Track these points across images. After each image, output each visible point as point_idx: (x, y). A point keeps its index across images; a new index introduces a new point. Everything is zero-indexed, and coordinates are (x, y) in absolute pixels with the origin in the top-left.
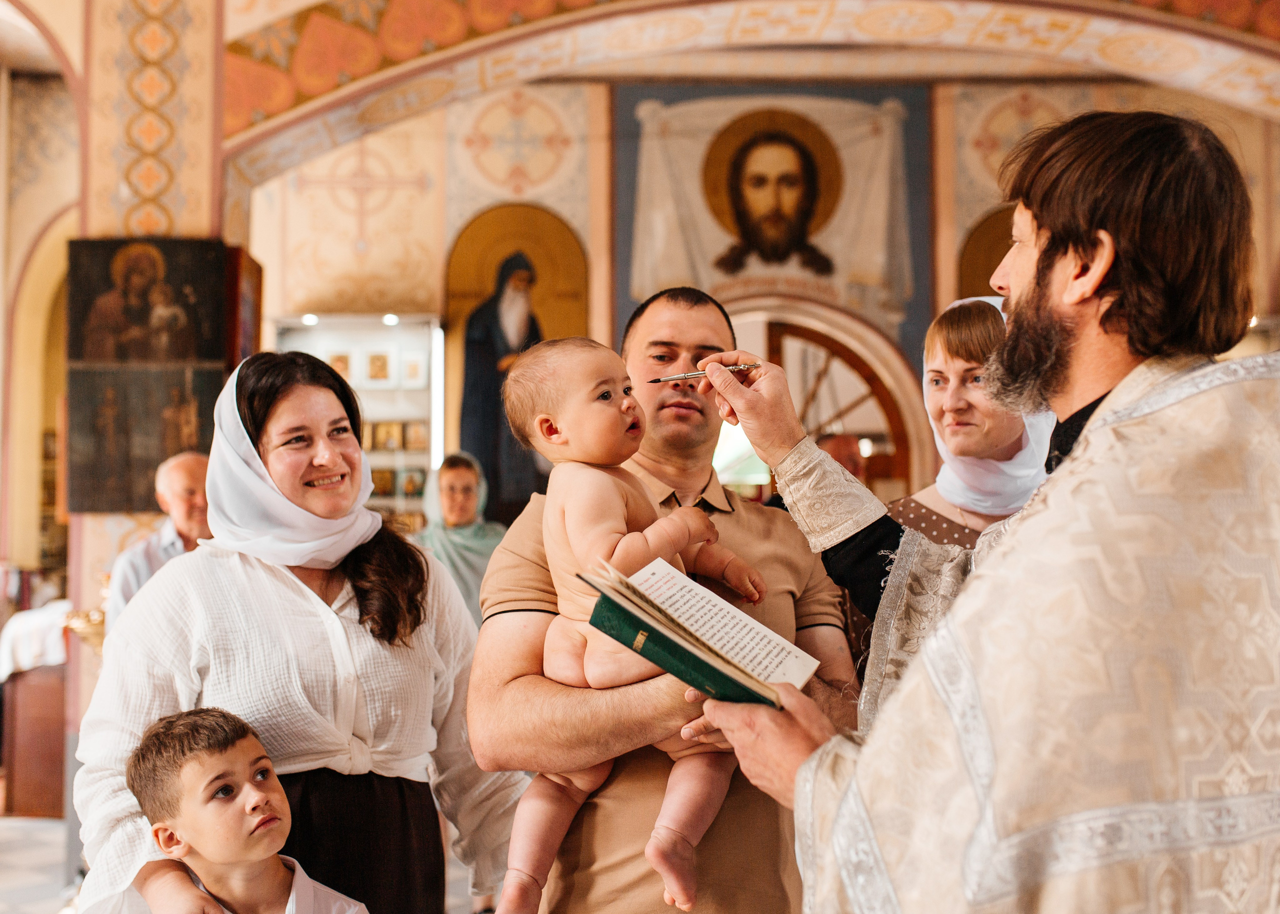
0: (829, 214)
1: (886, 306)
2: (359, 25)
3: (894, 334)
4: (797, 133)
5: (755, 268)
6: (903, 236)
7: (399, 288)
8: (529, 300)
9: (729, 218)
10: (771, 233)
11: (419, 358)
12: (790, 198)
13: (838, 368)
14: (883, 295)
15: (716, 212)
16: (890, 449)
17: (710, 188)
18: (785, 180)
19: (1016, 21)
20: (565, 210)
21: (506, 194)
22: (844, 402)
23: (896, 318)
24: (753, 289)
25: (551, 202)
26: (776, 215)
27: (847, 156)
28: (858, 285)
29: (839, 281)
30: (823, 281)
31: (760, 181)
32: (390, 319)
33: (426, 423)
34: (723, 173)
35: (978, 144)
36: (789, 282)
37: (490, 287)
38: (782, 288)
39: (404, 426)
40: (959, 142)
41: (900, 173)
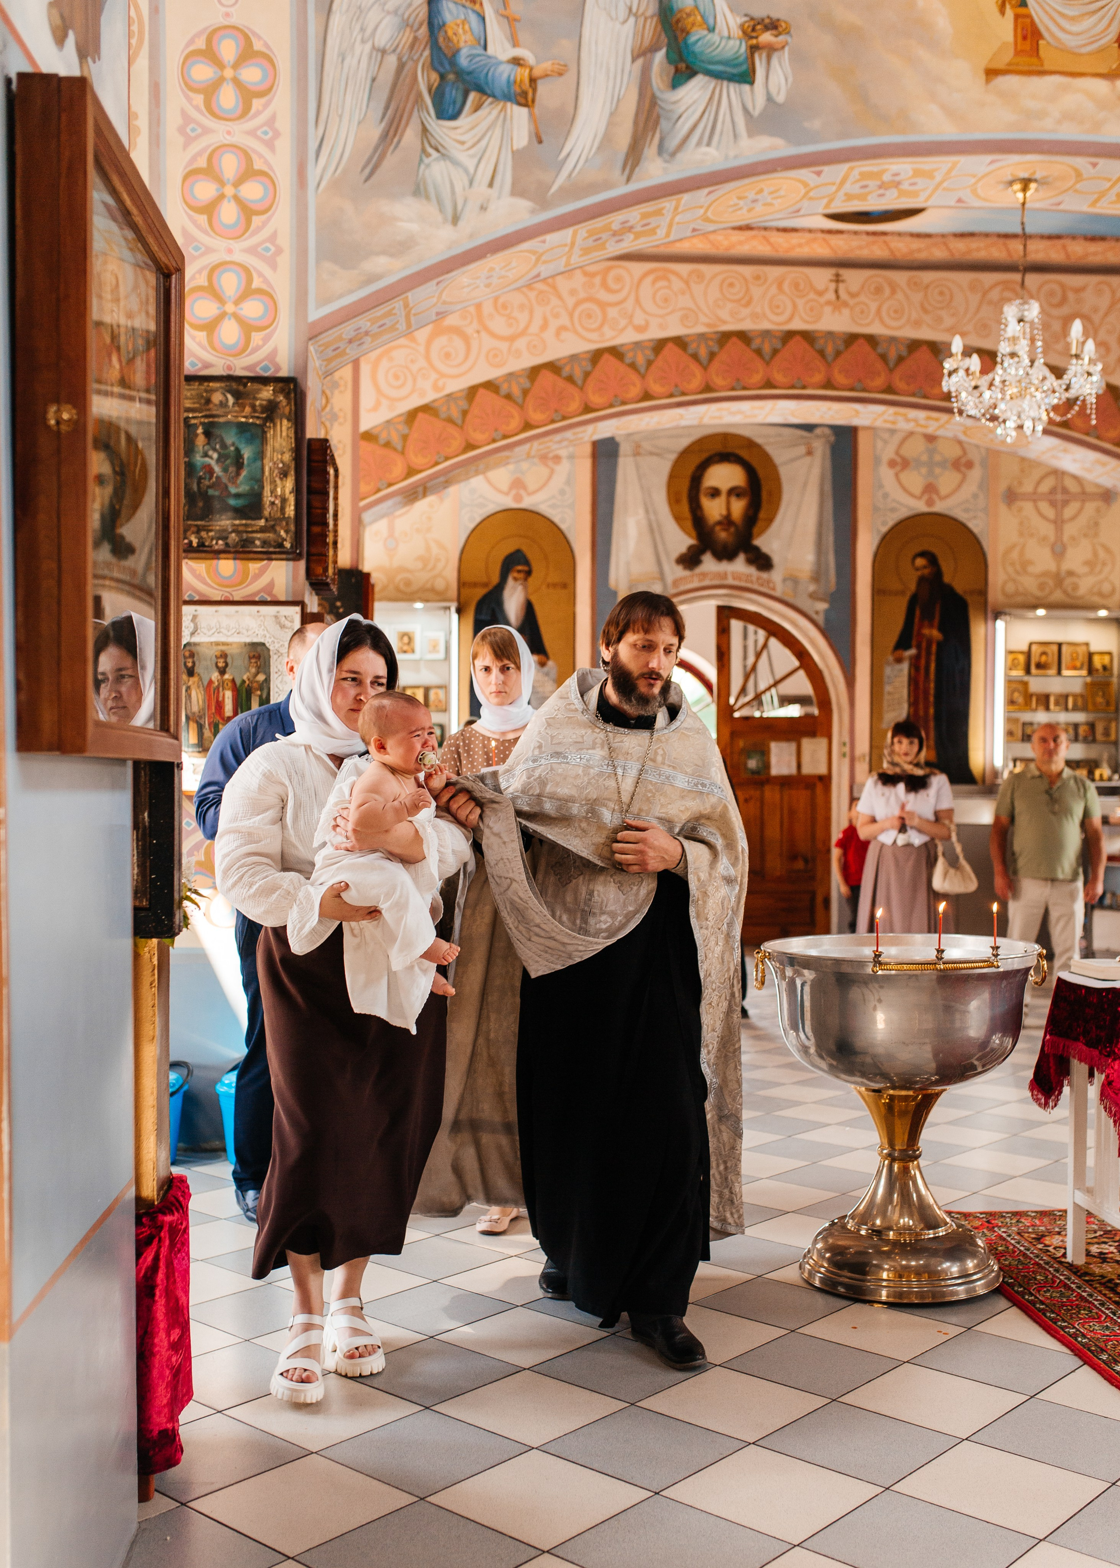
0: (770, 520)
1: (813, 596)
2: (450, 420)
3: (820, 619)
4: (744, 454)
5: (709, 564)
6: (830, 539)
7: (421, 578)
8: (526, 588)
9: (689, 524)
10: (722, 535)
11: (441, 637)
12: (738, 507)
13: (774, 644)
14: (812, 588)
15: (678, 519)
16: (816, 711)
17: (673, 499)
18: (734, 492)
19: (905, 415)
20: (556, 516)
21: (509, 502)
22: (779, 674)
23: (822, 606)
24: (707, 583)
25: (544, 509)
26: (727, 521)
27: (784, 472)
28: (792, 579)
29: (776, 575)
30: (764, 575)
31: (715, 493)
32: (419, 605)
33: (445, 687)
34: (684, 485)
35: (892, 464)
36: (736, 576)
37: (495, 579)
38: (730, 581)
39: (427, 690)
40: (877, 461)
41: (828, 487)
